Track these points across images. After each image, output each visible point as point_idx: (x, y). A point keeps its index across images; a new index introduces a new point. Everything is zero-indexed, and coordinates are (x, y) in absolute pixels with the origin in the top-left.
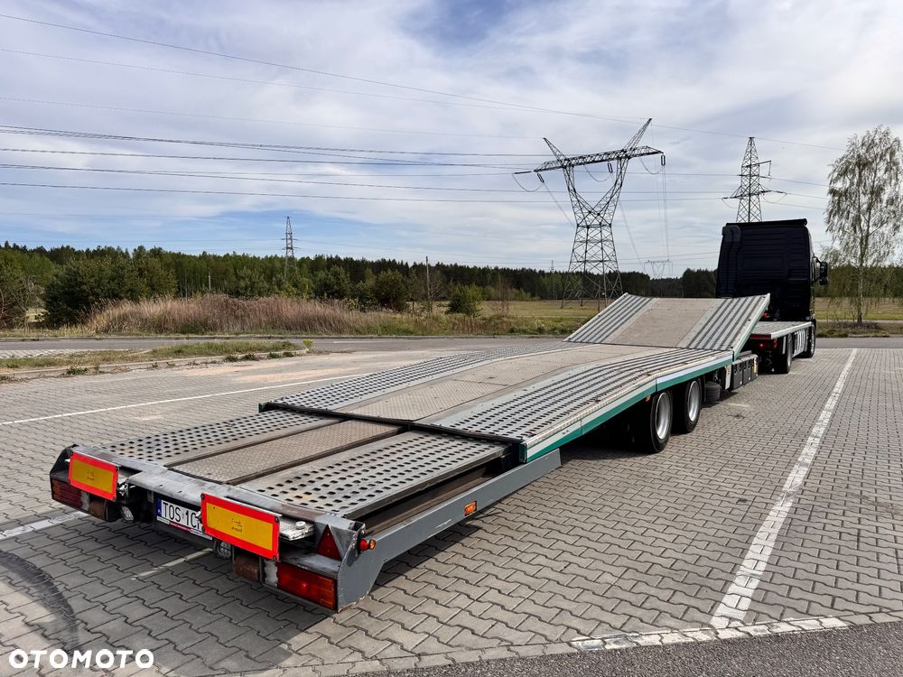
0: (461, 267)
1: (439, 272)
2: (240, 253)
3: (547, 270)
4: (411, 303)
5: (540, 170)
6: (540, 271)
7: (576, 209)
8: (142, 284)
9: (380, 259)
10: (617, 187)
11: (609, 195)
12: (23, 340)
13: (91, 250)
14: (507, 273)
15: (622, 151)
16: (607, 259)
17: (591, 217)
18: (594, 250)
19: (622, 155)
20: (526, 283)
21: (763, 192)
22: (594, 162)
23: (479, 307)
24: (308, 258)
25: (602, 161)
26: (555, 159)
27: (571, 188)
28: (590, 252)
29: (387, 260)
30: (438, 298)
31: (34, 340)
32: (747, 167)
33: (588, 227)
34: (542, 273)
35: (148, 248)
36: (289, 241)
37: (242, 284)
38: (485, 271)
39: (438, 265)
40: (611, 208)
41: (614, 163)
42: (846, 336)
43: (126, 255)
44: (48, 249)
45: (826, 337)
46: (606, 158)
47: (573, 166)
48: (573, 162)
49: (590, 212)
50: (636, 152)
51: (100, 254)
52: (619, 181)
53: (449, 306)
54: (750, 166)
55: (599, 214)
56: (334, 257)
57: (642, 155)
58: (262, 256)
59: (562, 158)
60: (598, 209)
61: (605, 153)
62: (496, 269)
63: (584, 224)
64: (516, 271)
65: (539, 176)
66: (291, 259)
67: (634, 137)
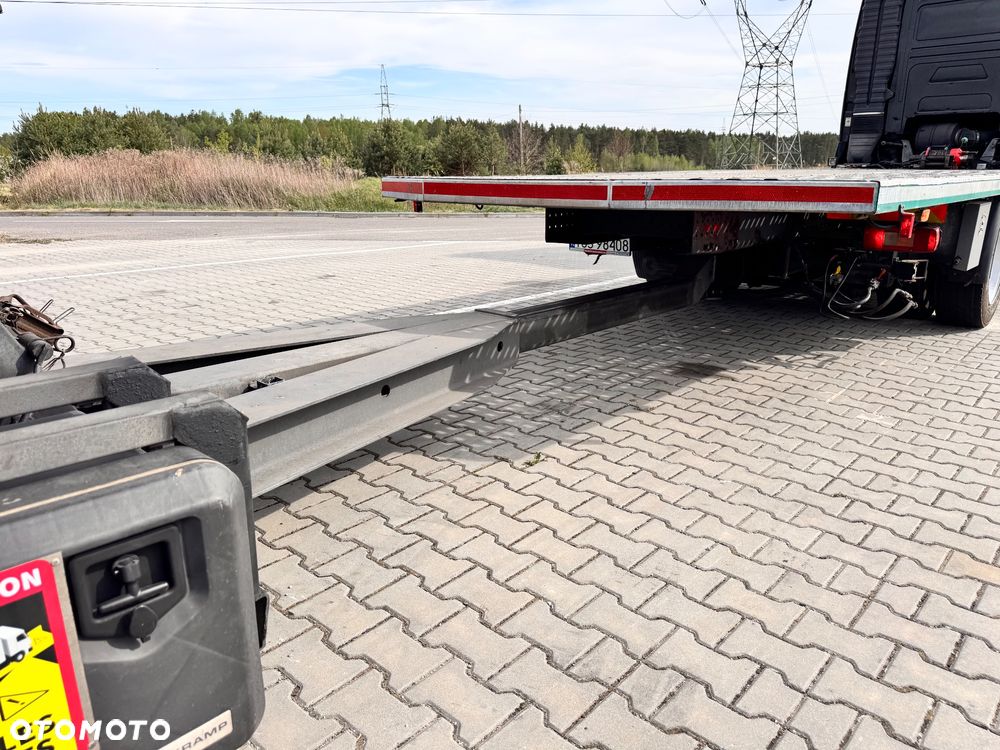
0: (610, 130)
1: (582, 135)
3: (718, 132)
6: (710, 133)
7: (746, 41)
9: (510, 121)
11: (792, 20)
16: (783, 110)
17: (765, 51)
18: (767, 99)
20: (689, 148)
24: (426, 120)
27: (741, 11)
33: (761, 66)
34: (712, 136)
36: (385, 96)
39: (582, 127)
40: (794, 37)
49: (764, 45)
55: (777, 48)
60: (775, 41)
62: (654, 131)
63: (755, 62)
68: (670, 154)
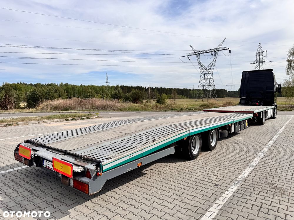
0: (163, 88)
2: (93, 85)
3: (192, 89)
4: (144, 100)
5: (189, 56)
6: (190, 89)
7: (200, 68)
8: (56, 95)
9: (137, 86)
10: (214, 61)
11: (212, 63)
12: (10, 113)
13: (46, 84)
14: (178, 90)
15: (216, 49)
16: (211, 85)
17: (205, 71)
18: (207, 82)
19: (216, 50)
20: (184, 93)
21: (264, 61)
22: (207, 52)
23: (166, 101)
24: (114, 86)
25: (209, 52)
26: (193, 52)
27: (199, 61)
28: (206, 82)
29: (139, 86)
30: (153, 98)
31: (13, 113)
32: (258, 53)
33: (205, 74)
34: (190, 90)
35: (64, 84)
36: (107, 81)
37: (88, 94)
38: (171, 89)
39: (156, 87)
40: (212, 67)
41: (213, 53)
42: (291, 111)
43: (57, 86)
44: (33, 84)
45: (284, 111)
46: (210, 51)
47: (199, 54)
48: (199, 53)
49: (205, 69)
50: (221, 49)
51: (49, 85)
52: (215, 59)
53: (156, 101)
54: (259, 53)
55: (208, 70)
56: (122, 85)
57: (223, 50)
58: (100, 86)
59: (196, 51)
60: (208, 68)
61: (210, 50)
62: (175, 89)
63: (203, 73)
64: (182, 89)
65: (188, 58)
66: (108, 86)
67: (220, 44)
68: (179, 94)
